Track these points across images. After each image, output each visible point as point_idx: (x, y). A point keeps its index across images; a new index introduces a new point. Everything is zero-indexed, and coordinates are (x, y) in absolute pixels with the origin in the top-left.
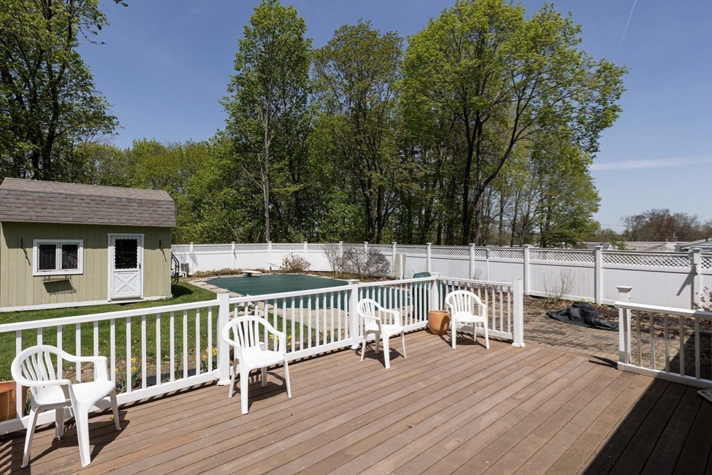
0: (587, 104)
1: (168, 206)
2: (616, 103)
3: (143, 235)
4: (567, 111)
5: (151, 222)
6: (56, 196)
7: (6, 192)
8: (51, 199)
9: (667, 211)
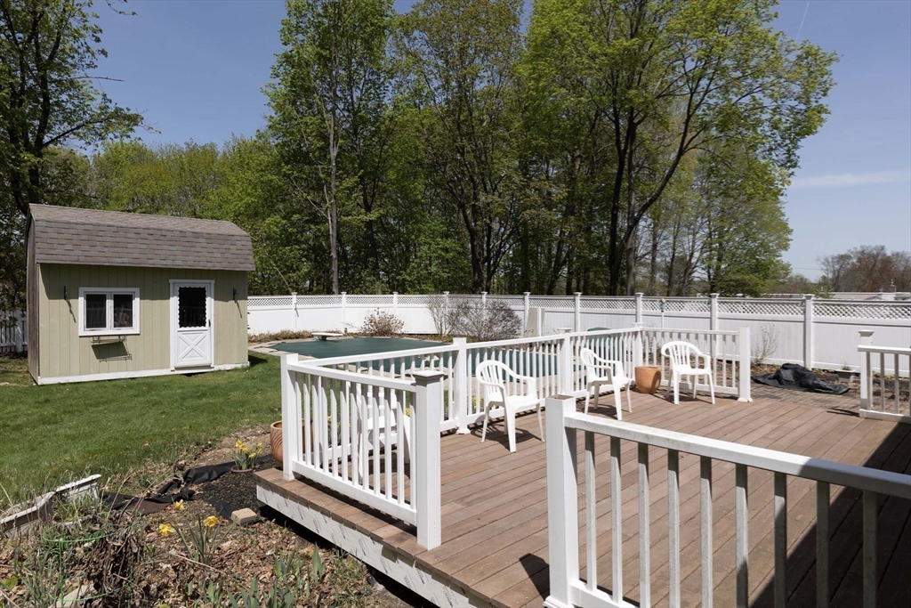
0: (782, 102)
1: (244, 243)
2: (823, 101)
3: (213, 282)
4: (755, 111)
5: (224, 264)
6: (106, 228)
7: (45, 224)
8: (101, 234)
9: (883, 248)
